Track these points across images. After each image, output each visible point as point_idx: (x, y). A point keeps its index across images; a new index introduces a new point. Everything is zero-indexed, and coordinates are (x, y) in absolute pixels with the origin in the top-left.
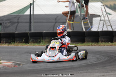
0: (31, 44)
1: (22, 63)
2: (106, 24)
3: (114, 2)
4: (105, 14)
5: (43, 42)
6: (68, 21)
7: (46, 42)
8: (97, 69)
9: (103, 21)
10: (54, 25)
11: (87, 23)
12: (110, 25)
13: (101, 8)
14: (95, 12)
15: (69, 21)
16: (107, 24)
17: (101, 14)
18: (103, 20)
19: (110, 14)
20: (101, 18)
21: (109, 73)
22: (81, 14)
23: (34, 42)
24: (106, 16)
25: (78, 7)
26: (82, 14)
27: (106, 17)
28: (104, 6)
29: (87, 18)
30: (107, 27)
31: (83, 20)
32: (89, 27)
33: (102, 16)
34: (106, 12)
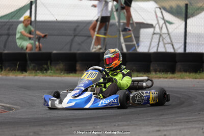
0: (32, 73)
1: (15, 107)
2: (163, 40)
3: (179, 2)
4: (161, 22)
5: (51, 70)
6: (96, 33)
7: (57, 70)
8: (147, 120)
9: (158, 36)
10: (72, 40)
11: (131, 38)
12: (170, 41)
13: (155, 12)
14: (144, 19)
15: (98, 33)
16: (165, 40)
17: (154, 23)
18: (157, 34)
19: (170, 23)
20: (154, 30)
21: (168, 126)
22: (119, 22)
23: (37, 71)
24: (164, 26)
25: (114, 10)
26: (121, 21)
27: (163, 29)
28: (160, 9)
29: (130, 28)
30: (165, 46)
31: (124, 33)
32: (134, 45)
33: (157, 26)
34: (163, 19)
